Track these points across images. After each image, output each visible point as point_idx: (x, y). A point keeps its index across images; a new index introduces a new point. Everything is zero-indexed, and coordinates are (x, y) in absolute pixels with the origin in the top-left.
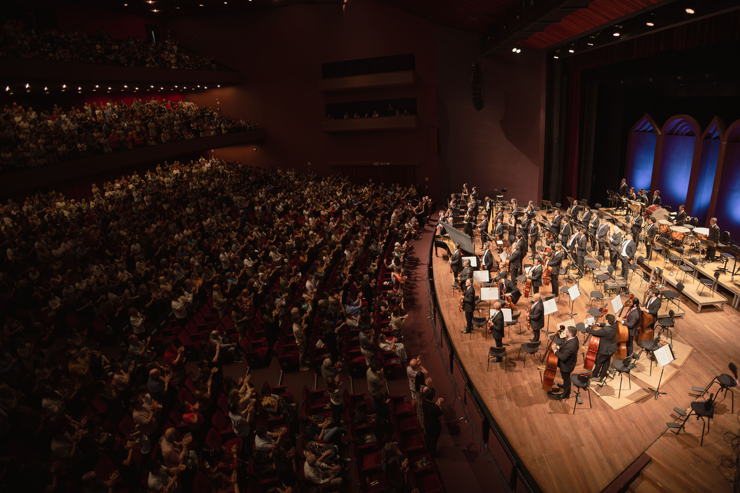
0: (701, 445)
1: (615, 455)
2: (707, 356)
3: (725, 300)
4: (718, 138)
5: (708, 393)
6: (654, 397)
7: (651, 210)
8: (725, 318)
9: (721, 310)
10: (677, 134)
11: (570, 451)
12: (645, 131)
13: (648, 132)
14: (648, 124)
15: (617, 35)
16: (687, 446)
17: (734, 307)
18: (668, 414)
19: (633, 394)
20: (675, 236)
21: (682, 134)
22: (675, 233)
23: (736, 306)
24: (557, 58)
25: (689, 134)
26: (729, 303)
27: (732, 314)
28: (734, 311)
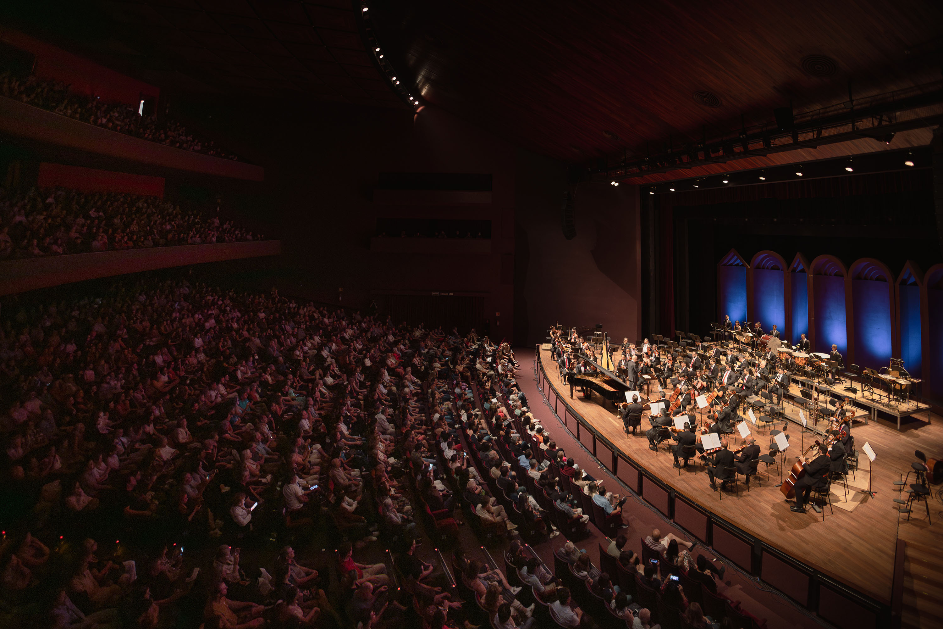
0: (931, 524)
1: (880, 545)
2: (883, 460)
3: (867, 413)
4: (803, 271)
5: (907, 485)
6: (870, 497)
7: (765, 340)
8: (874, 430)
9: (866, 424)
10: (763, 268)
11: (845, 549)
12: (731, 265)
13: (735, 265)
14: (735, 257)
15: (726, 182)
16: (922, 528)
17: (874, 420)
18: (890, 508)
19: (853, 497)
20: (798, 362)
21: (768, 268)
22: (797, 359)
23: (876, 419)
24: (653, 194)
25: (775, 268)
26: (868, 417)
27: (877, 426)
28: (876, 424)
